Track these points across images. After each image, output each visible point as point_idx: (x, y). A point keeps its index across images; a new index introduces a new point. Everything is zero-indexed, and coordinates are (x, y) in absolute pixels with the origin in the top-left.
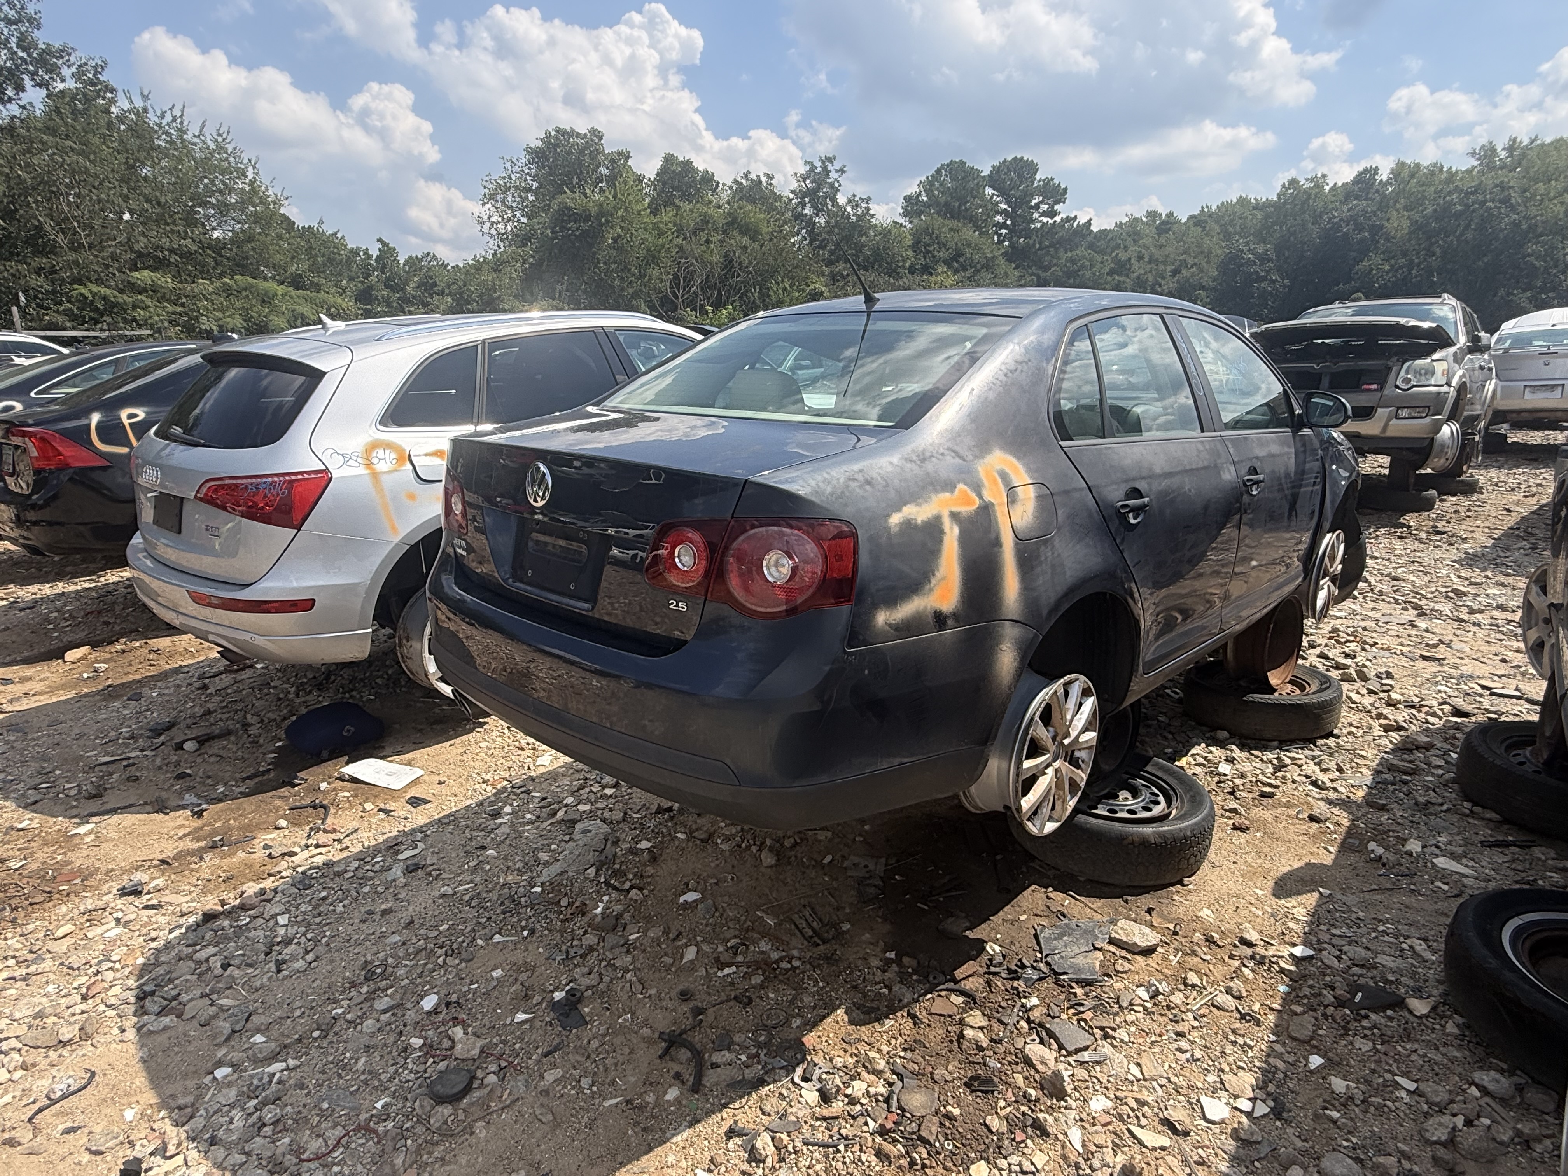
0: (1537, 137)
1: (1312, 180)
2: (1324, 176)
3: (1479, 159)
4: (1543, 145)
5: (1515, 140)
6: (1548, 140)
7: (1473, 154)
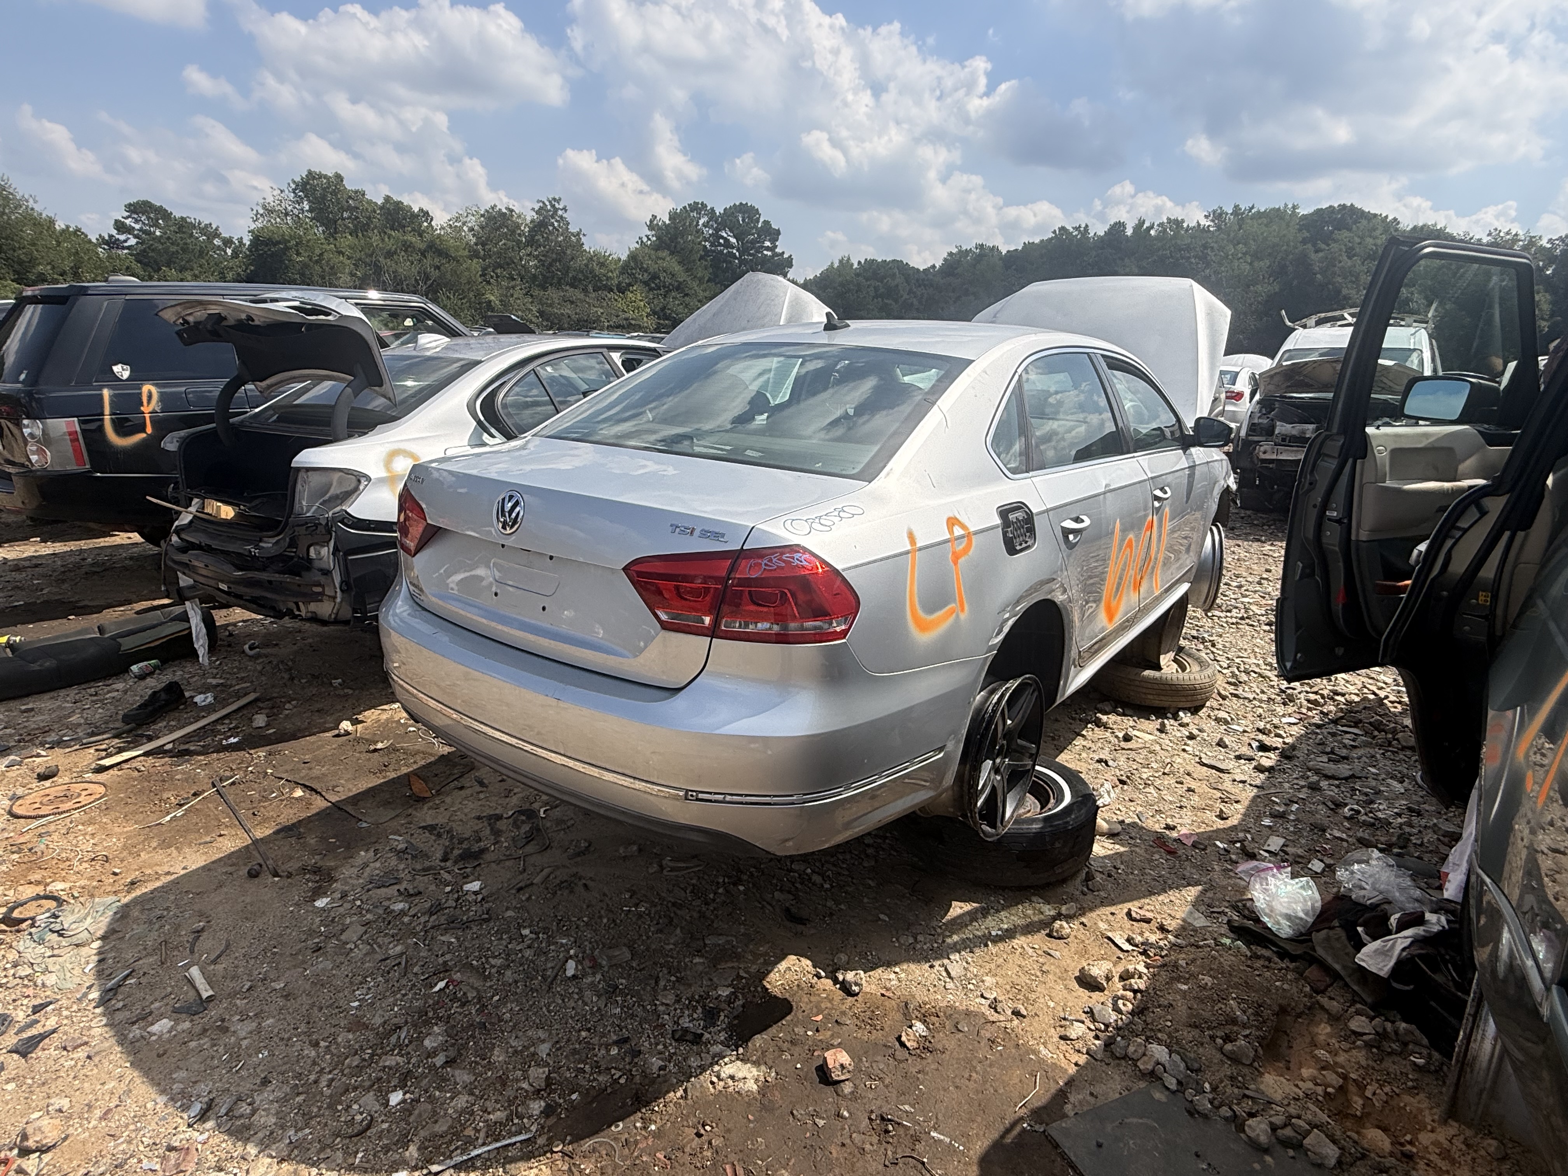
0: (1253, 207)
1: (1076, 229)
2: (1087, 226)
3: (1212, 221)
4: (1259, 212)
5: (1236, 207)
6: (1262, 210)
7: (1206, 217)
